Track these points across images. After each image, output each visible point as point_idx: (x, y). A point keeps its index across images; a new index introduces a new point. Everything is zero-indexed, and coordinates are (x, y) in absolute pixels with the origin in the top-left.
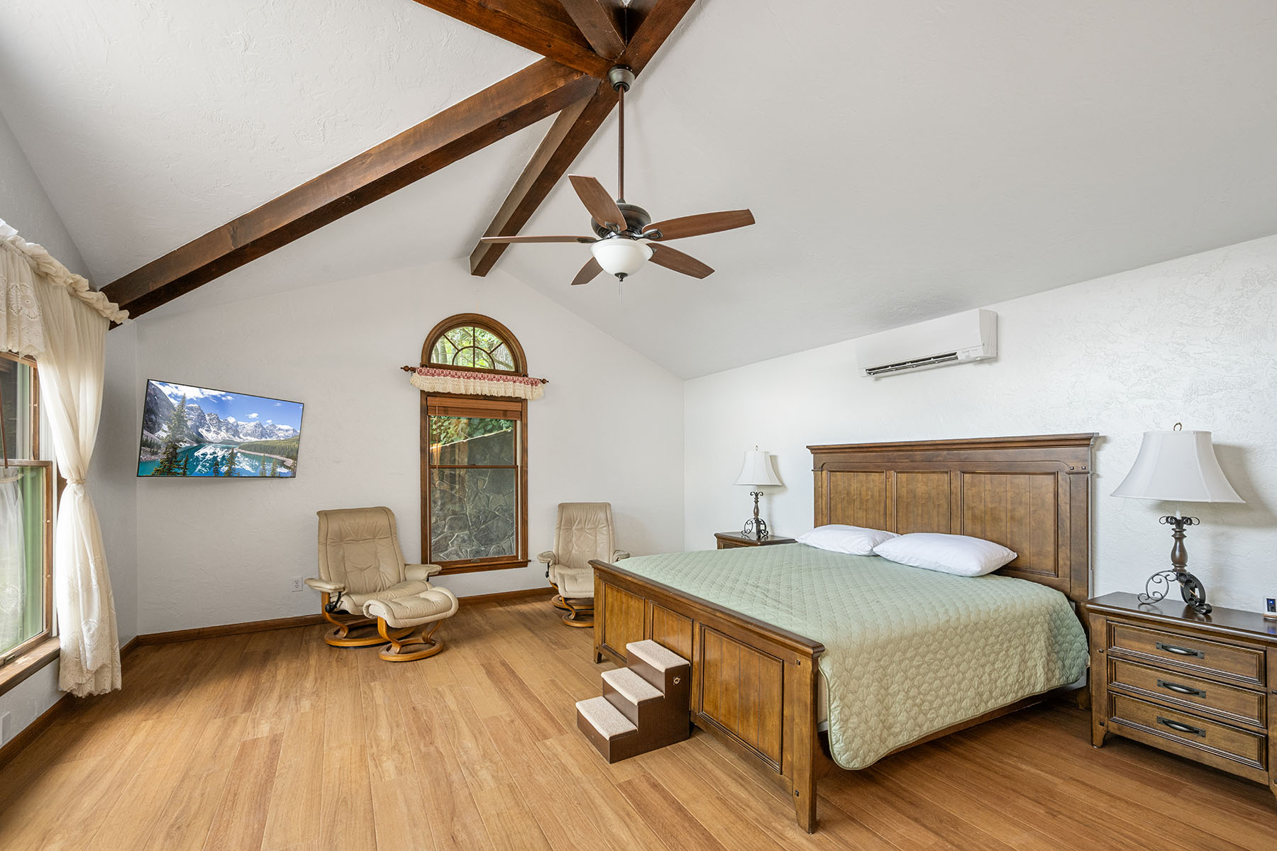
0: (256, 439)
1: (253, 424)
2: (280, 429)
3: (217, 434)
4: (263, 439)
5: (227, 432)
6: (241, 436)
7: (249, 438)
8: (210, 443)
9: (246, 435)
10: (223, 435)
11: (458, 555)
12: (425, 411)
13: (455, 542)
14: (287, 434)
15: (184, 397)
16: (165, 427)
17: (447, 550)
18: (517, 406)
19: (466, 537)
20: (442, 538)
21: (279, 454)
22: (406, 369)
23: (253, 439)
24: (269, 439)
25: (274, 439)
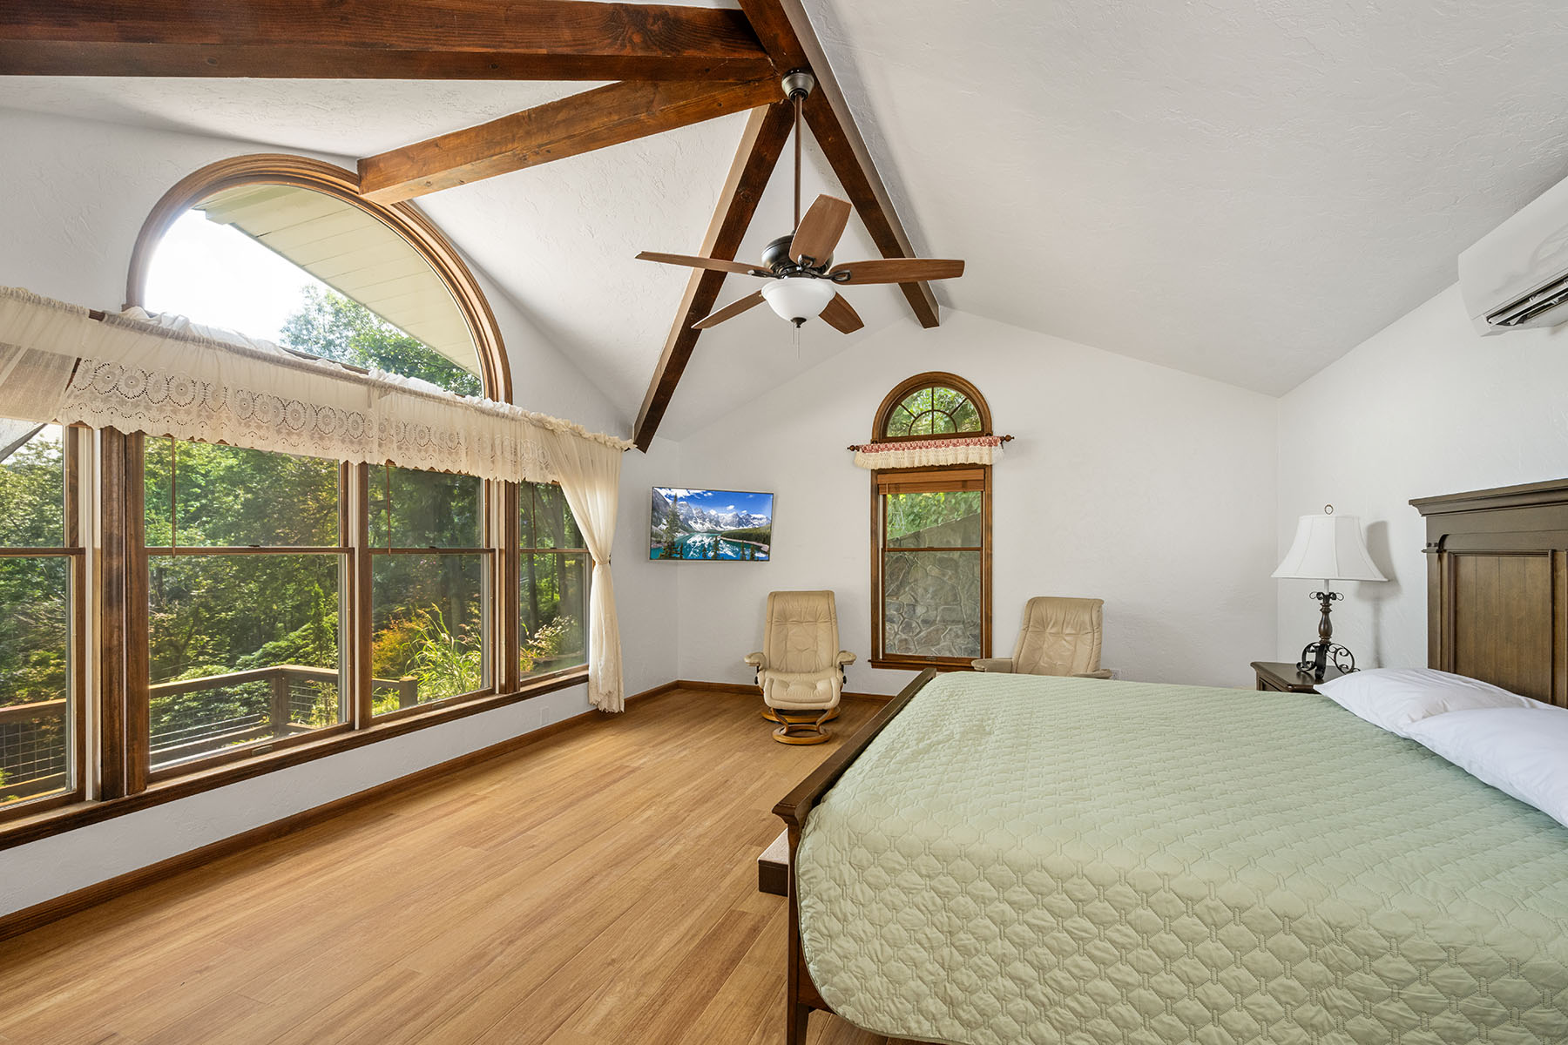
0: (735, 528)
1: (731, 515)
2: (754, 518)
3: (703, 525)
4: (741, 528)
5: (710, 522)
6: (722, 525)
7: (728, 527)
8: (698, 532)
9: (726, 525)
10: (708, 525)
11: (950, 651)
12: (876, 490)
13: (948, 636)
14: (761, 522)
15: (676, 497)
16: (664, 521)
17: (938, 644)
18: (979, 474)
19: (960, 633)
20: (934, 630)
21: (756, 540)
22: (853, 448)
23: (733, 528)
24: (745, 527)
25: (750, 527)
